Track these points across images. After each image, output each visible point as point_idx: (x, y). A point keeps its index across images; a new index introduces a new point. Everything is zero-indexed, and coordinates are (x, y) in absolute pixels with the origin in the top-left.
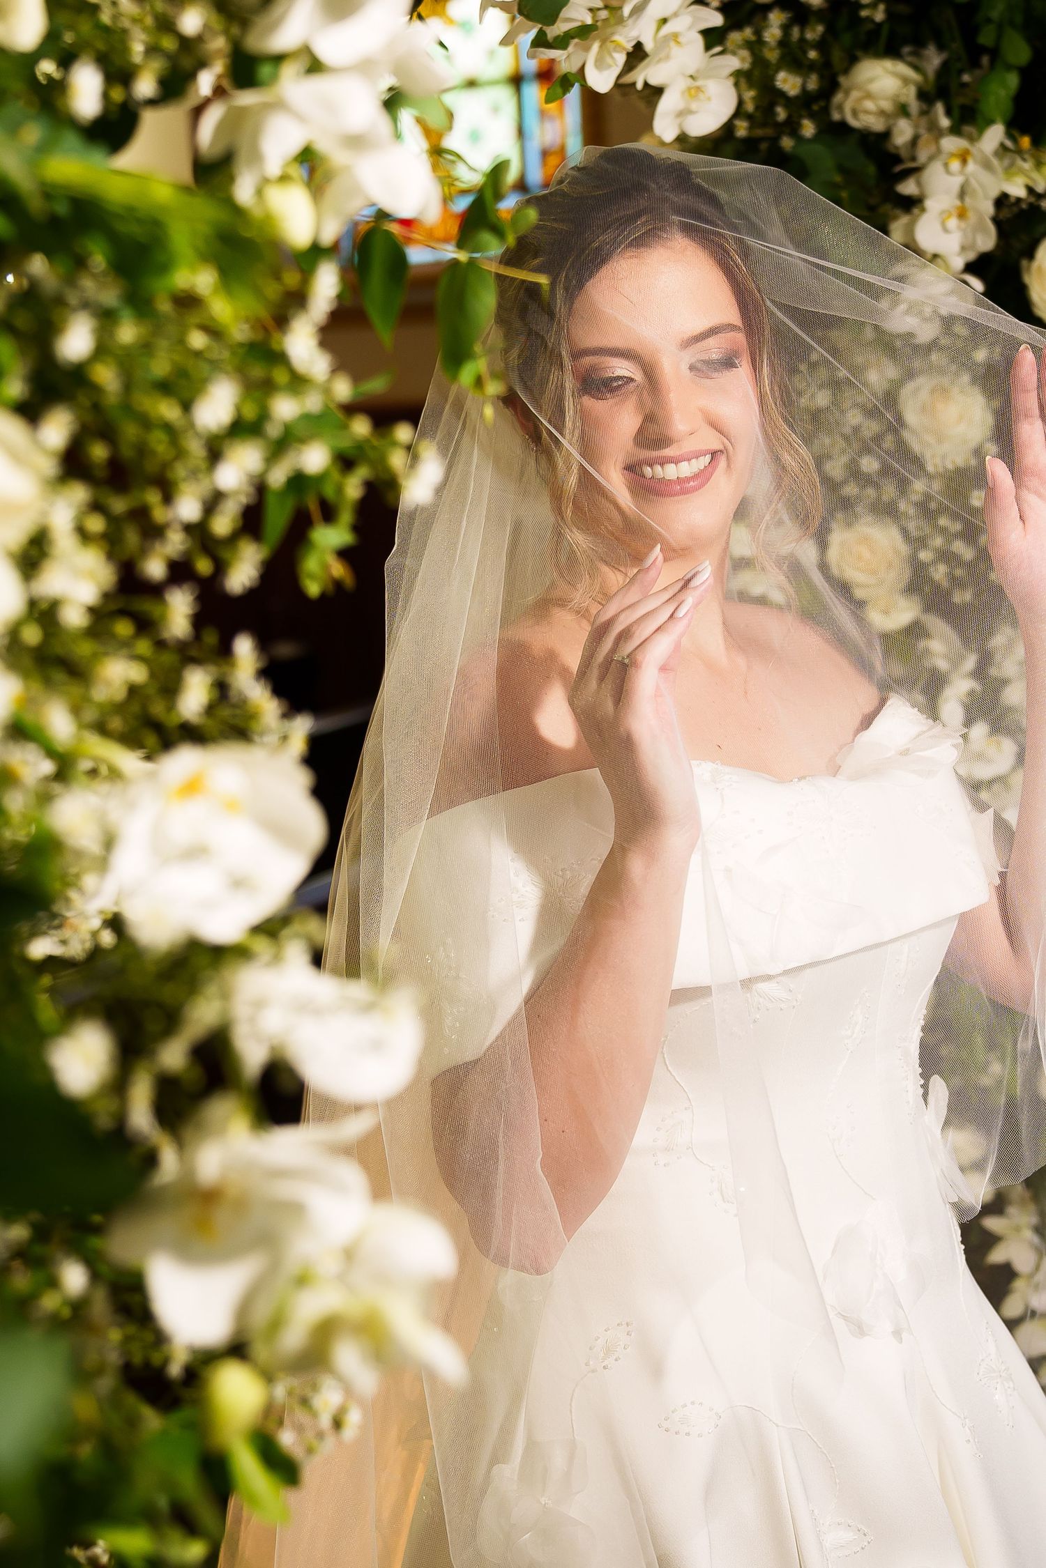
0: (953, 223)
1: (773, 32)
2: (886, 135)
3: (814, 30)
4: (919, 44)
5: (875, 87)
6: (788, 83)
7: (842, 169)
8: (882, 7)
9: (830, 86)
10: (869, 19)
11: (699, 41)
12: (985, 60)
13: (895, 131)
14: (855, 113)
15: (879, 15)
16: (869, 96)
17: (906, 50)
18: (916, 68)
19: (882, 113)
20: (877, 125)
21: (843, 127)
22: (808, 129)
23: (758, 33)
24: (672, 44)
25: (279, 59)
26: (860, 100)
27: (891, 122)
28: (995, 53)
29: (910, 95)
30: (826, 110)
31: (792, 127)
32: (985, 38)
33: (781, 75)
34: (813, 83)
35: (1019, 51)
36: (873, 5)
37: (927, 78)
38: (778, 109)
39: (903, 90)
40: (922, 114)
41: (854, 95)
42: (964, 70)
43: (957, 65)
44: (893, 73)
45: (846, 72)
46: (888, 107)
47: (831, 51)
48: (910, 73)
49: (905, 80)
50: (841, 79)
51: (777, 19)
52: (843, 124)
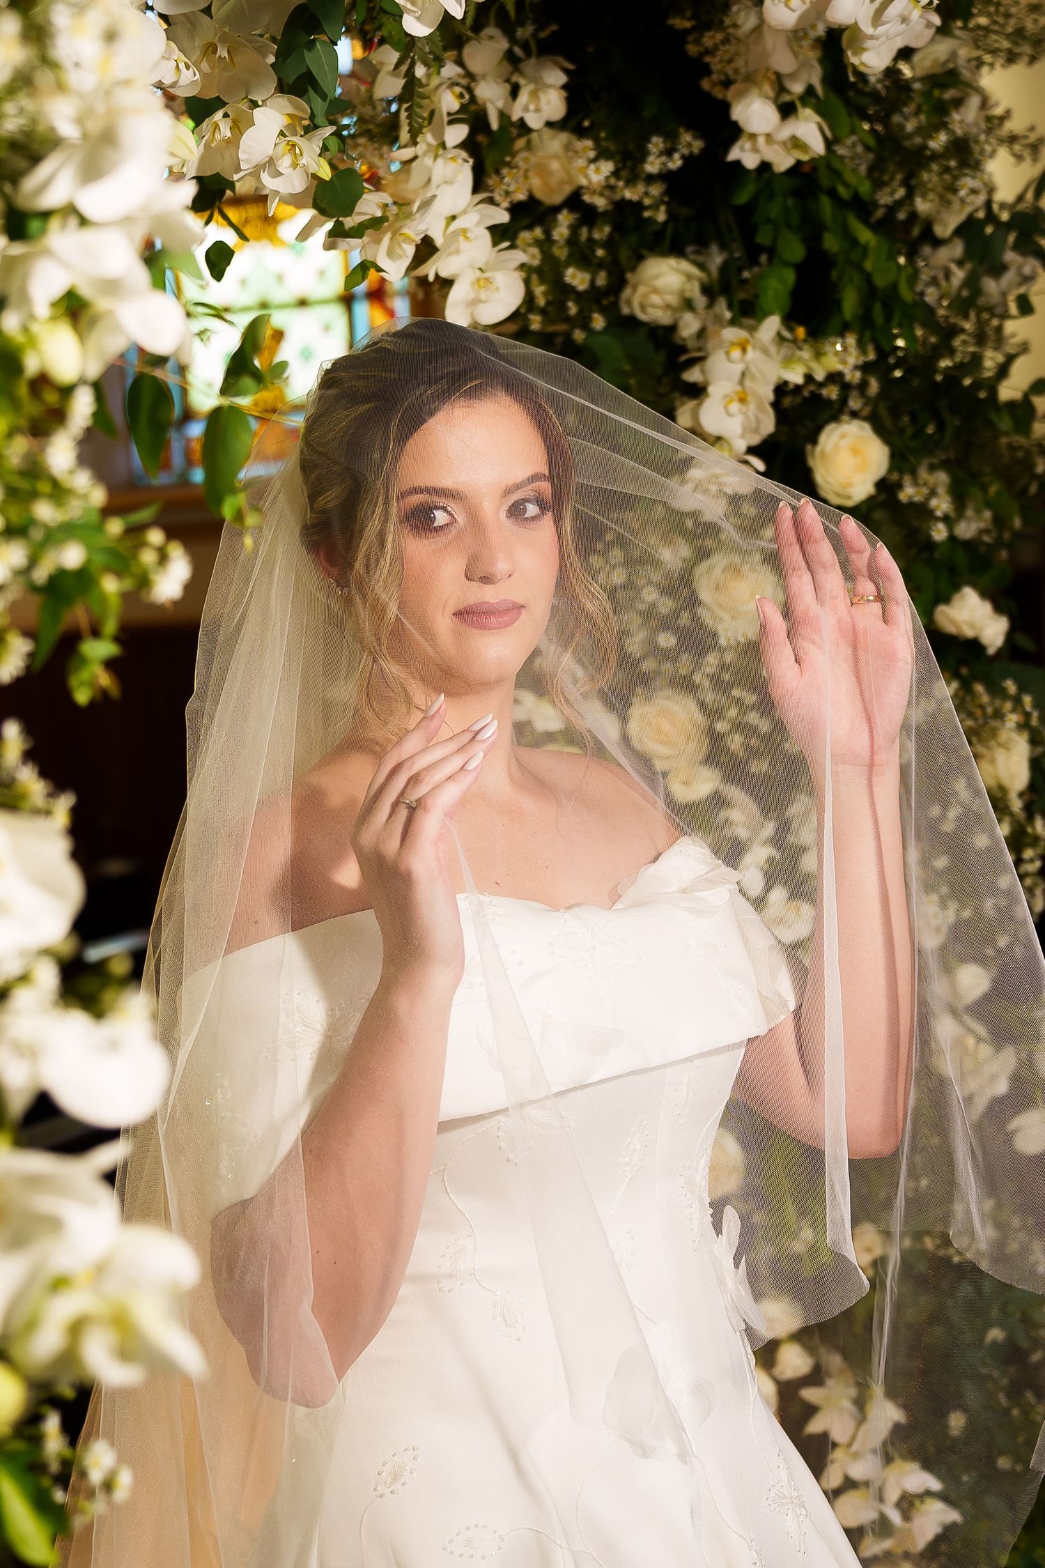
0: (735, 407)
1: (561, 231)
2: (672, 329)
3: (601, 230)
4: (702, 244)
5: (660, 283)
6: (577, 278)
7: (631, 359)
8: (663, 208)
9: (619, 283)
10: (651, 220)
11: (487, 237)
12: (763, 258)
13: (681, 324)
14: (643, 307)
15: (661, 216)
16: (655, 291)
17: (690, 249)
18: (701, 266)
19: (668, 307)
20: (664, 318)
21: (632, 321)
22: (599, 322)
23: (548, 233)
24: (461, 239)
25: (46, 215)
26: (646, 295)
27: (679, 315)
28: (771, 252)
29: (695, 291)
30: (616, 305)
31: (583, 321)
32: (763, 238)
33: (570, 271)
34: (602, 280)
35: (794, 250)
36: (655, 207)
37: (710, 276)
38: (570, 303)
39: (687, 285)
40: (706, 308)
41: (641, 290)
42: (744, 267)
43: (738, 263)
44: (677, 271)
45: (633, 270)
46: (674, 301)
47: (618, 250)
48: (694, 270)
49: (689, 277)
50: (628, 276)
51: (565, 219)
52: (632, 318)
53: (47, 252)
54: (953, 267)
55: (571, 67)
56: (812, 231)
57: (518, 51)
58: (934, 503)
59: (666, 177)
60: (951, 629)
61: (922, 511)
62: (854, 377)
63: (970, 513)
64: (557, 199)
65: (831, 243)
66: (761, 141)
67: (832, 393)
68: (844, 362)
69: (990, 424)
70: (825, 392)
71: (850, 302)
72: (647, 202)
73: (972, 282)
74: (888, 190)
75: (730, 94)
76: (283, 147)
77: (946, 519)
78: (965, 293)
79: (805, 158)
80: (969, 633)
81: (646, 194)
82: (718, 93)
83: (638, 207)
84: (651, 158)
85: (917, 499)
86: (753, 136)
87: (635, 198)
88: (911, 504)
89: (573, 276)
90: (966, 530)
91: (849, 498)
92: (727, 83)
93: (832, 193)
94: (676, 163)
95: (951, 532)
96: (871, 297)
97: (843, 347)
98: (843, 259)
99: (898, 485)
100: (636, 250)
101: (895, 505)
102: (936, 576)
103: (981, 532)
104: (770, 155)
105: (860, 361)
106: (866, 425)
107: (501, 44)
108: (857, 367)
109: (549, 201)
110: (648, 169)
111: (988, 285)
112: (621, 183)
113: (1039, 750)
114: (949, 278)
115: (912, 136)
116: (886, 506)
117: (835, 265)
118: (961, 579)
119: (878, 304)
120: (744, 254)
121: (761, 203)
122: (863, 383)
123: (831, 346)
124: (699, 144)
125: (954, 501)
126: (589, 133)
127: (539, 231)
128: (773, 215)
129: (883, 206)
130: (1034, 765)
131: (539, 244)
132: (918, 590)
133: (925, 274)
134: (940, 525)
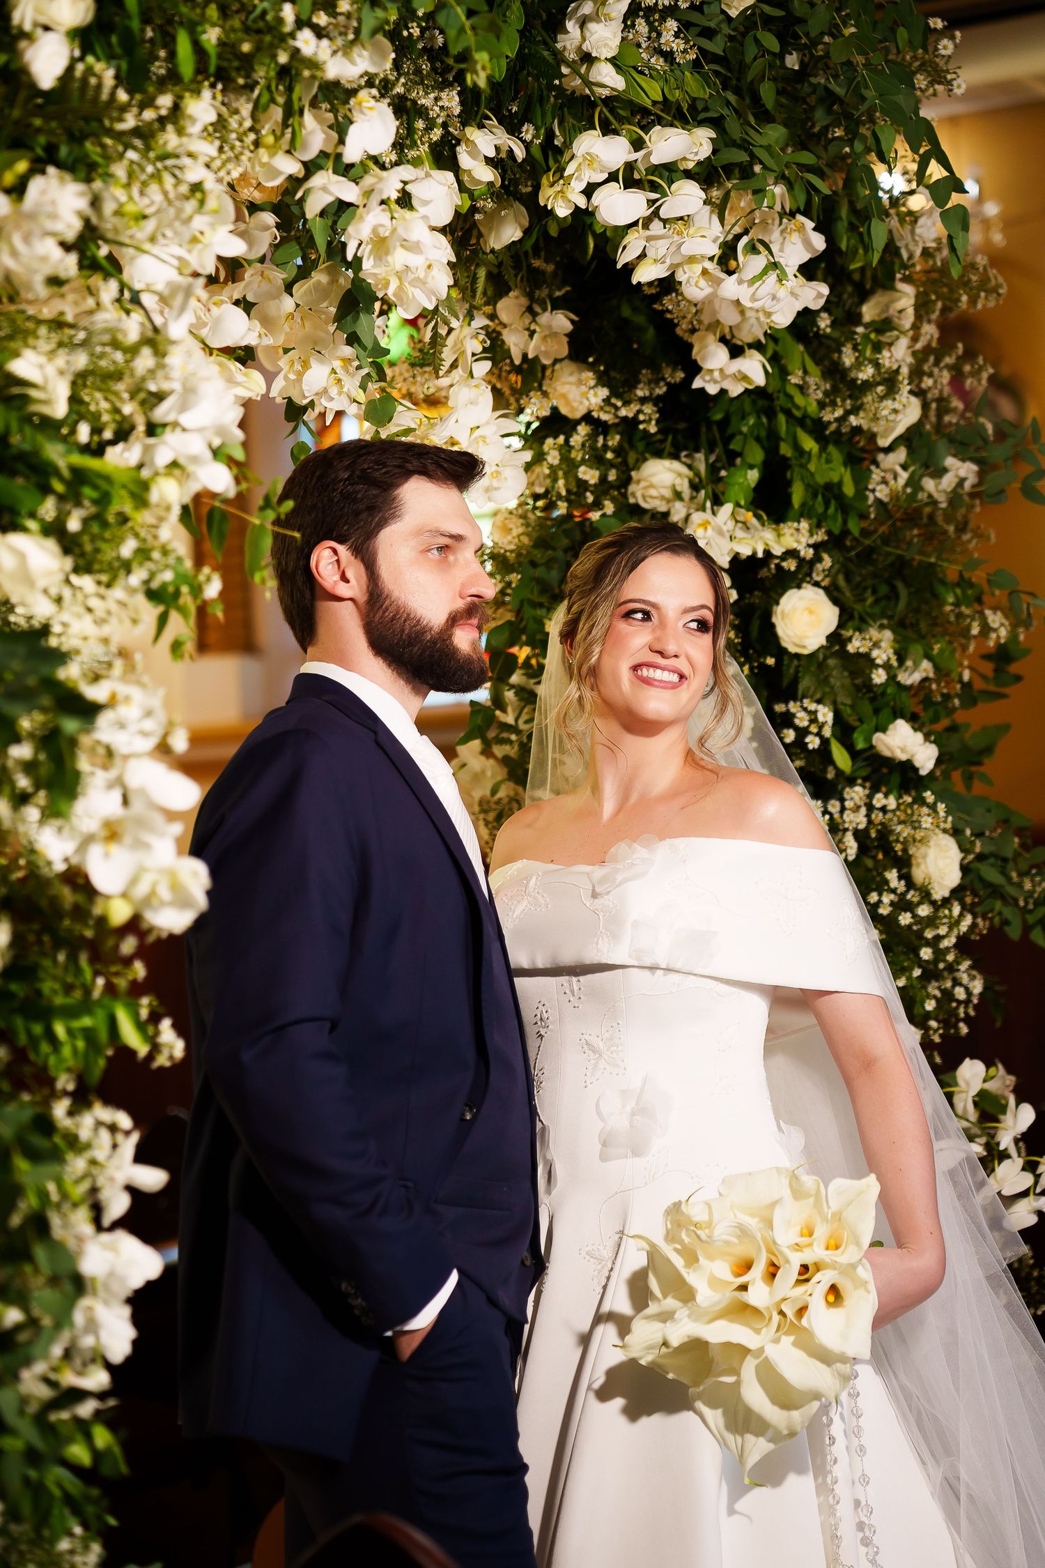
2: (666, 515)
3: (613, 438)
4: (692, 450)
5: (655, 480)
6: (589, 475)
8: (654, 422)
9: (625, 481)
10: (646, 431)
11: (501, 442)
12: (738, 461)
13: (672, 511)
15: (653, 428)
16: (652, 486)
17: (682, 453)
18: (690, 467)
19: (662, 498)
20: (663, 508)
21: (637, 510)
22: (609, 508)
23: (567, 441)
24: (481, 443)
25: (164, 425)
26: (646, 488)
27: (670, 504)
28: (743, 456)
29: (683, 486)
30: (625, 496)
31: (598, 506)
32: (735, 446)
33: (582, 469)
34: (612, 476)
35: (756, 454)
36: (648, 421)
37: (697, 474)
38: (588, 494)
39: (678, 481)
40: (692, 498)
41: (643, 484)
42: (724, 468)
43: (719, 465)
44: (671, 470)
45: (638, 469)
46: (668, 493)
47: (627, 453)
48: (685, 470)
49: (680, 475)
50: (633, 474)
51: (583, 430)
52: (637, 506)
53: (164, 443)
54: (899, 469)
56: (770, 442)
57: (537, 309)
58: (875, 653)
59: (656, 401)
60: (887, 753)
61: (865, 661)
62: (809, 553)
63: (909, 663)
64: (578, 415)
65: (785, 450)
66: (716, 374)
67: (791, 565)
68: (798, 542)
69: (935, 595)
70: (784, 564)
71: (798, 495)
72: (641, 417)
73: (914, 483)
74: (829, 409)
75: (694, 339)
76: (332, 381)
77: (887, 666)
78: (909, 490)
79: (751, 387)
80: (903, 757)
81: (640, 411)
82: (686, 337)
83: (635, 421)
84: (641, 385)
85: (861, 650)
86: (711, 371)
87: (631, 415)
88: (858, 655)
89: (585, 473)
90: (910, 678)
91: (804, 647)
92: (693, 331)
93: (788, 413)
94: (661, 390)
95: (892, 678)
96: (813, 490)
97: (798, 530)
98: (793, 462)
99: (850, 639)
100: (642, 454)
101: (843, 654)
102: (876, 711)
103: (925, 680)
104: (726, 385)
105: (812, 541)
106: (821, 592)
107: (524, 301)
108: (809, 546)
109: (570, 416)
110: (640, 393)
111: (929, 484)
112: (619, 404)
113: (971, 857)
114: (895, 478)
115: (850, 369)
116: (836, 654)
117: (789, 467)
118: (897, 714)
119: (820, 498)
120: (724, 458)
121: (734, 420)
122: (817, 559)
123: (788, 528)
124: (680, 375)
125: (896, 653)
126: (592, 367)
127: (561, 439)
128: (745, 429)
129: (829, 423)
130: (965, 869)
131: (560, 448)
132: (861, 721)
133: (876, 475)
134: (881, 671)
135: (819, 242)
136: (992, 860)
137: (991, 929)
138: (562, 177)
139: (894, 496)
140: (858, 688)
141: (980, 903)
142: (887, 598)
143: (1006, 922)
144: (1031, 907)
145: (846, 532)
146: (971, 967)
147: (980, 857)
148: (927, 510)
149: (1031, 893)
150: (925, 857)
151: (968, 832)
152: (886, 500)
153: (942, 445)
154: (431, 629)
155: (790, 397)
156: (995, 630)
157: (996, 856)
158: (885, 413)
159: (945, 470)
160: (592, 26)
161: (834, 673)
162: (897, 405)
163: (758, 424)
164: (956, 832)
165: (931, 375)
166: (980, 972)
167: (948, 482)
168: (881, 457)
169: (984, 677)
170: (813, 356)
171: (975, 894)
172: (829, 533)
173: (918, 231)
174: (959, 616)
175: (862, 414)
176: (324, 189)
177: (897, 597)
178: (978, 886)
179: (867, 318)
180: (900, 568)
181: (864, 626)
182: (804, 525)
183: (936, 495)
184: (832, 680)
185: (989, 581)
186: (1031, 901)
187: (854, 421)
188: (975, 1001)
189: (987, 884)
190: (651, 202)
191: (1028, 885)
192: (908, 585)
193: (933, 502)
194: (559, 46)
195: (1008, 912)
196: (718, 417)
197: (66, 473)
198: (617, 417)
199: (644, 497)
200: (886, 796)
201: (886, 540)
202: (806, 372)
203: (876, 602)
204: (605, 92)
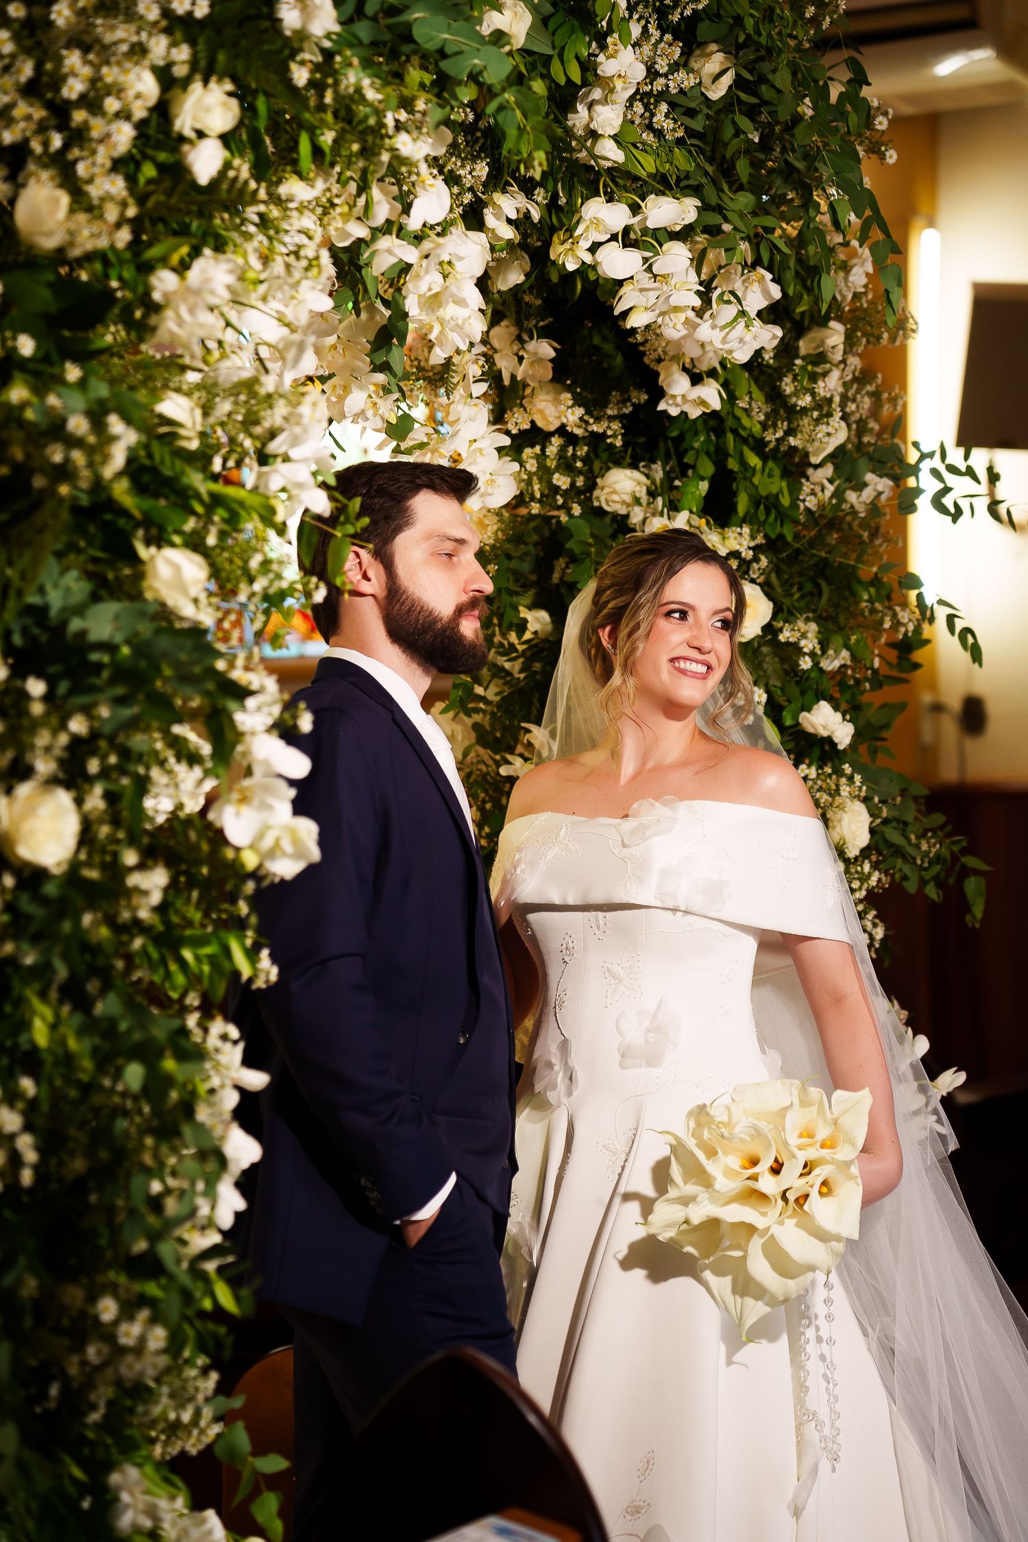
1: (552, 450)
2: (627, 516)
3: (582, 449)
4: (650, 461)
5: (618, 487)
6: (561, 481)
7: (592, 535)
8: (620, 437)
9: (591, 486)
10: (612, 446)
11: (496, 453)
12: (690, 472)
13: (632, 515)
15: (619, 442)
16: (614, 492)
17: (640, 464)
18: (647, 476)
19: (624, 502)
20: (623, 511)
21: (600, 512)
22: (577, 510)
23: (543, 450)
24: (478, 455)
25: (275, 456)
26: (609, 494)
27: (630, 508)
28: (695, 469)
29: (642, 493)
30: (590, 499)
31: (566, 508)
32: (688, 459)
33: (556, 476)
34: (580, 482)
35: (708, 468)
36: (614, 436)
37: (654, 482)
38: (558, 497)
39: (638, 488)
40: (649, 504)
41: (606, 490)
42: (677, 478)
43: (673, 475)
44: (631, 479)
45: (603, 476)
46: (628, 499)
47: (592, 462)
48: (643, 479)
49: (639, 483)
50: (598, 480)
51: (556, 441)
52: (600, 508)
53: (276, 471)
54: (826, 483)
55: (558, 347)
56: (719, 456)
57: (526, 338)
58: (803, 643)
59: (620, 417)
60: (811, 730)
61: (795, 649)
62: (750, 555)
63: (831, 652)
64: (552, 428)
65: (732, 464)
66: (679, 399)
68: (741, 544)
69: (853, 594)
71: (742, 504)
72: (609, 433)
73: (839, 494)
74: (771, 430)
75: (660, 368)
76: (369, 404)
77: (812, 654)
78: (834, 501)
79: (708, 411)
80: (825, 733)
81: (609, 427)
82: (653, 366)
83: (603, 436)
84: (611, 405)
85: (791, 640)
86: (674, 397)
87: (601, 431)
88: (788, 644)
89: (558, 479)
90: (831, 664)
92: (660, 360)
93: (736, 433)
94: (628, 410)
95: (816, 664)
96: (756, 501)
97: (740, 534)
98: (740, 475)
99: (781, 630)
100: (606, 463)
101: (775, 643)
102: (803, 693)
103: (844, 666)
104: (686, 408)
105: (752, 544)
106: (758, 588)
107: (514, 330)
108: (750, 548)
109: (545, 428)
110: (610, 412)
111: (851, 496)
112: (591, 421)
113: (878, 821)
114: (823, 490)
115: (790, 396)
116: (769, 643)
117: (734, 479)
118: (820, 696)
119: (762, 507)
120: (677, 469)
121: (688, 437)
122: (756, 559)
123: (732, 533)
124: (644, 397)
125: (819, 643)
126: (568, 389)
127: (538, 449)
128: (696, 445)
129: (770, 441)
130: (872, 831)
131: (537, 457)
132: (789, 701)
133: (807, 487)
134: (807, 658)
135: (776, 292)
136: (895, 824)
137: (892, 883)
138: (571, 236)
139: (821, 506)
140: (787, 673)
141: (883, 861)
142: (811, 594)
143: (905, 878)
144: (926, 865)
145: (781, 537)
146: (875, 917)
147: (886, 822)
148: (849, 518)
149: (927, 853)
150: (840, 821)
151: (876, 799)
152: (814, 509)
153: (863, 463)
154: (441, 619)
155: (738, 419)
156: (904, 625)
157: (898, 820)
158: (820, 435)
159: (865, 485)
160: (598, 108)
161: (767, 659)
162: (830, 430)
163: (708, 439)
164: (866, 800)
165: (854, 400)
166: (882, 921)
167: (867, 494)
168: (810, 471)
169: (889, 664)
170: (756, 383)
171: (879, 853)
172: (766, 536)
173: (851, 278)
174: (873, 611)
175: (799, 436)
176: (389, 251)
177: (820, 594)
178: (882, 846)
179: (803, 352)
180: (823, 567)
181: (792, 618)
182: (746, 530)
183: (857, 506)
184: (765, 665)
185: (900, 583)
186: (927, 860)
187: (792, 441)
188: (877, 946)
189: (891, 845)
190: (645, 260)
191: (924, 847)
192: (829, 583)
193: (853, 511)
194: (570, 123)
195: (907, 869)
196: (675, 434)
197: (206, 497)
198: (586, 430)
199: (607, 502)
200: (809, 766)
201: (812, 544)
202: (751, 398)
203: (802, 597)
204: (608, 164)
